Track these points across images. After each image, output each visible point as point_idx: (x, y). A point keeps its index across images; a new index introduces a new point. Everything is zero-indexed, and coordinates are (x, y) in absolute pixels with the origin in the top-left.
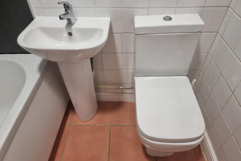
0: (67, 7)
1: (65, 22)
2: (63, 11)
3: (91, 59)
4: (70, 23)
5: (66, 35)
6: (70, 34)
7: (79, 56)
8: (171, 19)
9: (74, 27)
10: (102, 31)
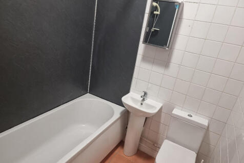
0: (145, 94)
1: (142, 99)
2: (143, 94)
3: (146, 118)
4: (144, 100)
5: (139, 104)
6: (142, 104)
7: (141, 114)
8: (192, 116)
9: (145, 102)
10: (156, 108)
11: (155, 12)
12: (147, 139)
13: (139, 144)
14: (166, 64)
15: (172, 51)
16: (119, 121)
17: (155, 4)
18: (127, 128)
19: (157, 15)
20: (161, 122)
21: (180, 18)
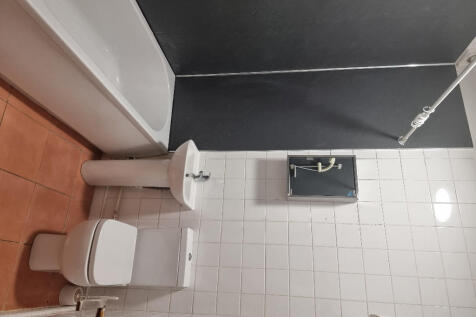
0: (206, 178)
1: (197, 174)
2: (206, 174)
3: (168, 189)
4: (195, 177)
6: (187, 175)
11: (320, 164)
12: (122, 198)
13: (106, 187)
14: (261, 199)
15: (284, 204)
16: (147, 142)
17: (333, 161)
18: (131, 158)
19: (317, 169)
20: (162, 216)
21: (334, 204)
